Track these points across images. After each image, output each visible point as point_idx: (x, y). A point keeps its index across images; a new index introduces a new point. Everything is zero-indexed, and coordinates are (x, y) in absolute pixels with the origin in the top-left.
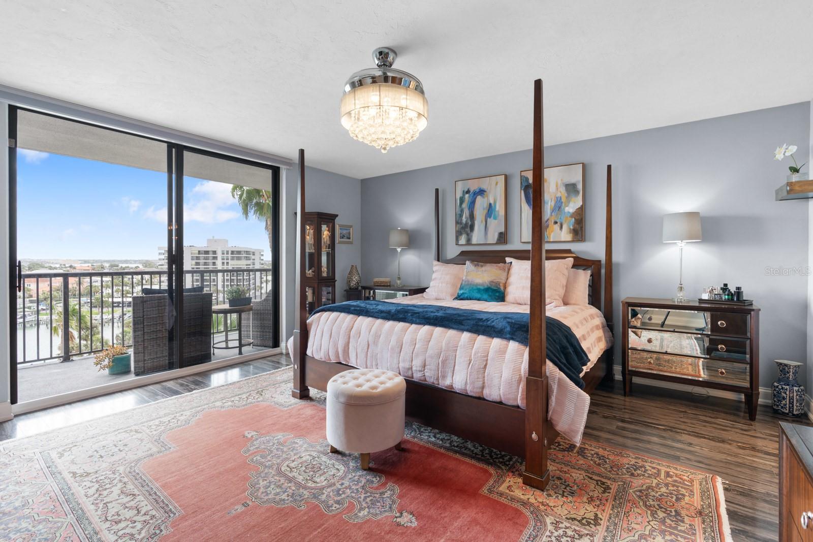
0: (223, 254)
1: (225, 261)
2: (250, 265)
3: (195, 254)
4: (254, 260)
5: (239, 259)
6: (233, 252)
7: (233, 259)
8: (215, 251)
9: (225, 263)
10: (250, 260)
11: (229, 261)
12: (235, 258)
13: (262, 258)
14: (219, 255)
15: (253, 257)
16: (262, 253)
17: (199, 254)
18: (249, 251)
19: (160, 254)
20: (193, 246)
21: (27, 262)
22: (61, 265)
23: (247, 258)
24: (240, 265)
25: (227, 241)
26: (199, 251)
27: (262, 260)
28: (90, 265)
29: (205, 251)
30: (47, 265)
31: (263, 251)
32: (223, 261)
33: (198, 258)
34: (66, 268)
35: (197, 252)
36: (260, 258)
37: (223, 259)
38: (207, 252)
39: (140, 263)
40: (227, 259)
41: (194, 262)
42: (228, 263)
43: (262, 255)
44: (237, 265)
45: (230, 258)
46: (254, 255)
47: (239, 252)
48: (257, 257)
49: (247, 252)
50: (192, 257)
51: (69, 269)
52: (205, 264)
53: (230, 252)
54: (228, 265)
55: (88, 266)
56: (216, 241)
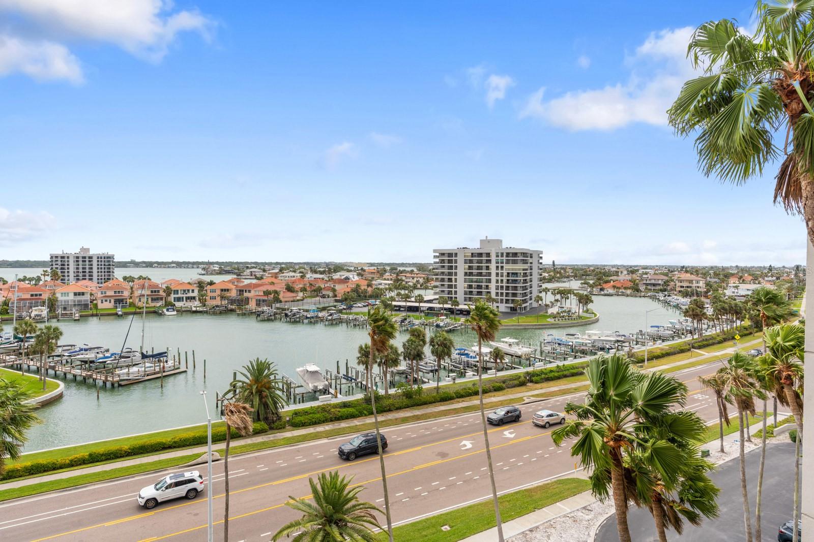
0: (497, 256)
1: (500, 265)
2: (527, 270)
3: (468, 256)
4: (531, 263)
5: (515, 262)
6: (508, 255)
7: (508, 262)
8: (489, 254)
9: (500, 267)
10: (527, 263)
11: (504, 265)
12: (511, 261)
13: (540, 261)
14: (493, 258)
15: (530, 260)
16: (541, 255)
17: (472, 257)
18: (526, 253)
19: (435, 257)
20: (466, 248)
21: (332, 265)
22: (355, 268)
23: (525, 262)
24: (516, 269)
25: (501, 241)
26: (472, 254)
27: (541, 263)
28: (376, 268)
29: (478, 253)
30: (345, 268)
31: (541, 252)
32: (497, 265)
33: (471, 261)
34: (358, 270)
35: (471, 254)
36: (539, 261)
37: (497, 263)
38: (480, 255)
39: (415, 267)
40: (502, 263)
41: (467, 266)
42: (502, 267)
43: (541, 258)
44: (513, 269)
45: (505, 261)
46: (531, 257)
47: (515, 254)
48: (534, 260)
49: (524, 254)
50: (465, 260)
51: (360, 271)
52: (479, 268)
53: (505, 254)
54: (503, 270)
55: (374, 269)
56: (489, 242)
